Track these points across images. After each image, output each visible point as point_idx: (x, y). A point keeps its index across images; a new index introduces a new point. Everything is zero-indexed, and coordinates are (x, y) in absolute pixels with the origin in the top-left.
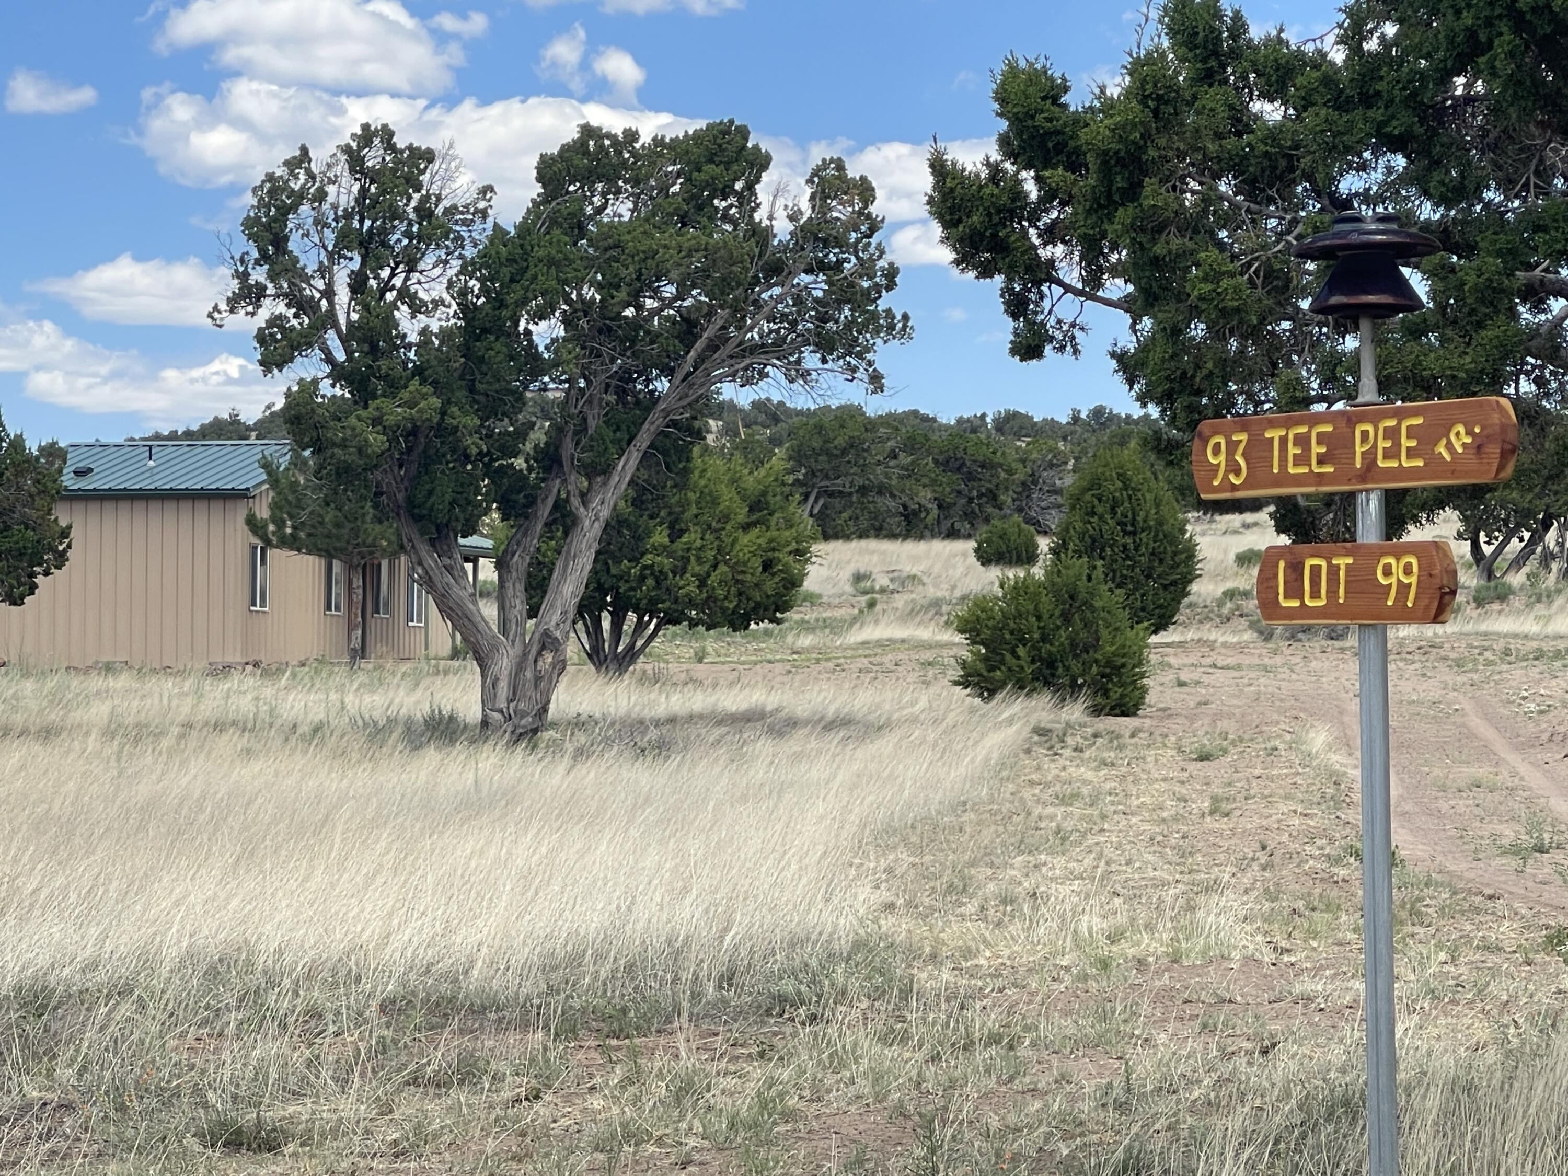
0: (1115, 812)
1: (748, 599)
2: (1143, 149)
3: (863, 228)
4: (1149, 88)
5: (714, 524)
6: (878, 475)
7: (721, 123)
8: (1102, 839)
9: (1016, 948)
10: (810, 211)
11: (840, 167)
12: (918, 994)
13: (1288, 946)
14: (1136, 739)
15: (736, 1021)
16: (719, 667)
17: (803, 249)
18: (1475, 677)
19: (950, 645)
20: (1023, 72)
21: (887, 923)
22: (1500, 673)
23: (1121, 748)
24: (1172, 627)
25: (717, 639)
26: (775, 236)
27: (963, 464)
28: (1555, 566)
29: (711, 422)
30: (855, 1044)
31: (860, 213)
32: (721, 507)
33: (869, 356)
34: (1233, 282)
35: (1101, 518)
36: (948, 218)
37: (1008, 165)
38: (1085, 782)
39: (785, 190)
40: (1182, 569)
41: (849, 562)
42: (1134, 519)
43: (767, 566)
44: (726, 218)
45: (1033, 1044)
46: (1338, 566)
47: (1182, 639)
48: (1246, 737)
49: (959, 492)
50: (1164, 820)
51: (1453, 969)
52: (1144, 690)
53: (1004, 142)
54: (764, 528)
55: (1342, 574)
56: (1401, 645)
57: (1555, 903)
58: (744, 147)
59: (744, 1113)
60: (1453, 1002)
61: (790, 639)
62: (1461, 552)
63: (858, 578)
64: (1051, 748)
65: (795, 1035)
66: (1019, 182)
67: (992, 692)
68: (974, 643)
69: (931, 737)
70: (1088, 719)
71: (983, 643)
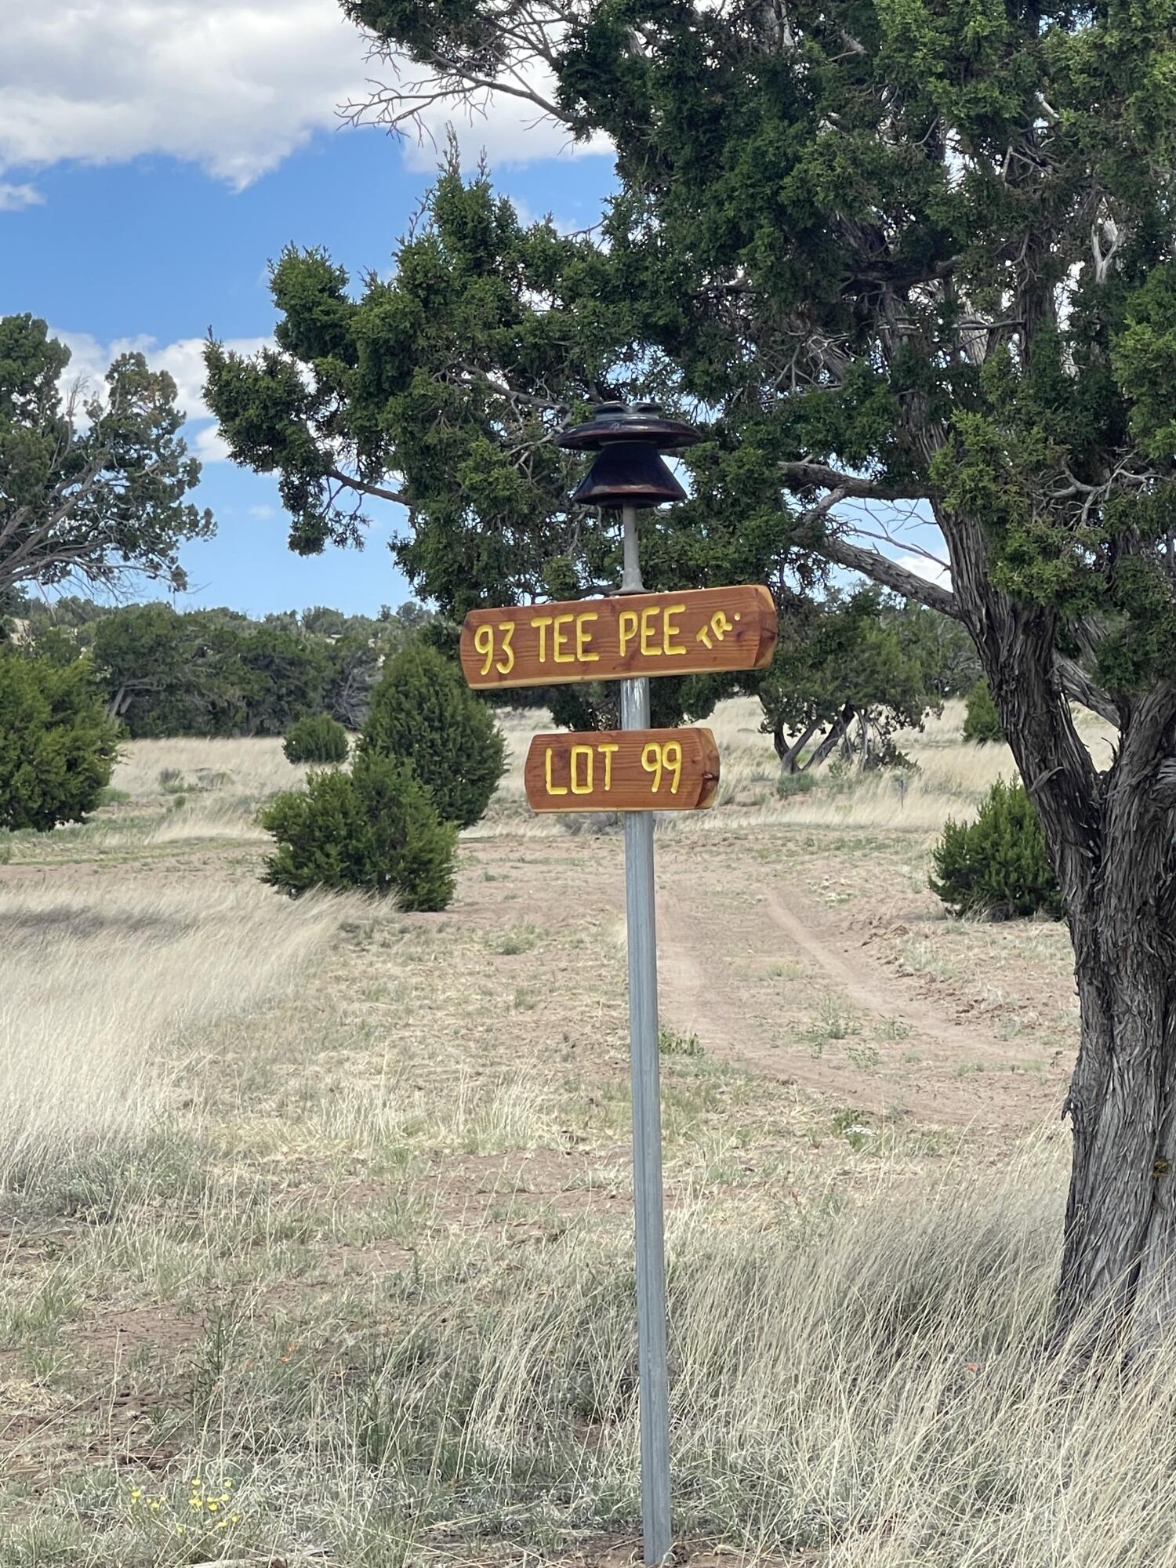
0: (421, 1007)
1: (53, 799)
2: (413, 338)
3: (164, 424)
4: (420, 277)
5: (17, 723)
6: (186, 673)
7: (18, 317)
8: (407, 1034)
9: (313, 1142)
10: (109, 407)
11: (140, 361)
12: (211, 1189)
13: (584, 1135)
14: (443, 934)
15: (26, 1222)
16: (24, 868)
17: (103, 445)
18: (779, 867)
19: (259, 843)
20: (303, 262)
21: (185, 1123)
22: (802, 863)
23: (427, 943)
24: (481, 822)
25: (23, 839)
26: (75, 432)
27: (272, 662)
28: (856, 757)
29: (17, 621)
30: (145, 1243)
31: (161, 409)
32: (25, 706)
33: (171, 553)
34: (503, 472)
35: (408, 713)
36: (225, 411)
37: (286, 358)
38: (393, 978)
39: (84, 386)
40: (490, 764)
41: (157, 761)
42: (441, 714)
43: (72, 765)
44: (26, 414)
45: (325, 1237)
46: (604, 754)
47: (491, 834)
48: (552, 930)
49: (268, 690)
50: (469, 1014)
51: (743, 1154)
52: (451, 885)
53: (282, 333)
54: (68, 727)
55: (608, 761)
56: (706, 837)
57: (848, 1087)
58: (42, 342)
59: (28, 1314)
60: (741, 1186)
61: (97, 839)
62: (766, 745)
63: (166, 776)
64: (358, 944)
65: (85, 1234)
66: (295, 374)
67: (301, 890)
68: (281, 840)
69: (237, 935)
70: (396, 915)
71: (290, 840)
